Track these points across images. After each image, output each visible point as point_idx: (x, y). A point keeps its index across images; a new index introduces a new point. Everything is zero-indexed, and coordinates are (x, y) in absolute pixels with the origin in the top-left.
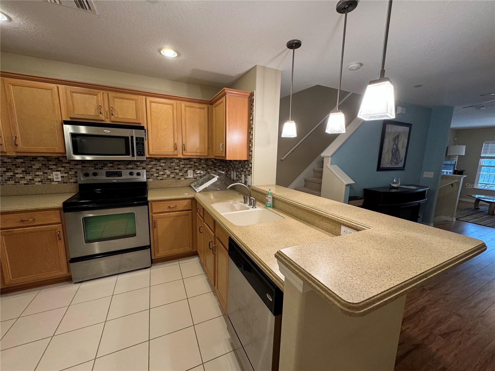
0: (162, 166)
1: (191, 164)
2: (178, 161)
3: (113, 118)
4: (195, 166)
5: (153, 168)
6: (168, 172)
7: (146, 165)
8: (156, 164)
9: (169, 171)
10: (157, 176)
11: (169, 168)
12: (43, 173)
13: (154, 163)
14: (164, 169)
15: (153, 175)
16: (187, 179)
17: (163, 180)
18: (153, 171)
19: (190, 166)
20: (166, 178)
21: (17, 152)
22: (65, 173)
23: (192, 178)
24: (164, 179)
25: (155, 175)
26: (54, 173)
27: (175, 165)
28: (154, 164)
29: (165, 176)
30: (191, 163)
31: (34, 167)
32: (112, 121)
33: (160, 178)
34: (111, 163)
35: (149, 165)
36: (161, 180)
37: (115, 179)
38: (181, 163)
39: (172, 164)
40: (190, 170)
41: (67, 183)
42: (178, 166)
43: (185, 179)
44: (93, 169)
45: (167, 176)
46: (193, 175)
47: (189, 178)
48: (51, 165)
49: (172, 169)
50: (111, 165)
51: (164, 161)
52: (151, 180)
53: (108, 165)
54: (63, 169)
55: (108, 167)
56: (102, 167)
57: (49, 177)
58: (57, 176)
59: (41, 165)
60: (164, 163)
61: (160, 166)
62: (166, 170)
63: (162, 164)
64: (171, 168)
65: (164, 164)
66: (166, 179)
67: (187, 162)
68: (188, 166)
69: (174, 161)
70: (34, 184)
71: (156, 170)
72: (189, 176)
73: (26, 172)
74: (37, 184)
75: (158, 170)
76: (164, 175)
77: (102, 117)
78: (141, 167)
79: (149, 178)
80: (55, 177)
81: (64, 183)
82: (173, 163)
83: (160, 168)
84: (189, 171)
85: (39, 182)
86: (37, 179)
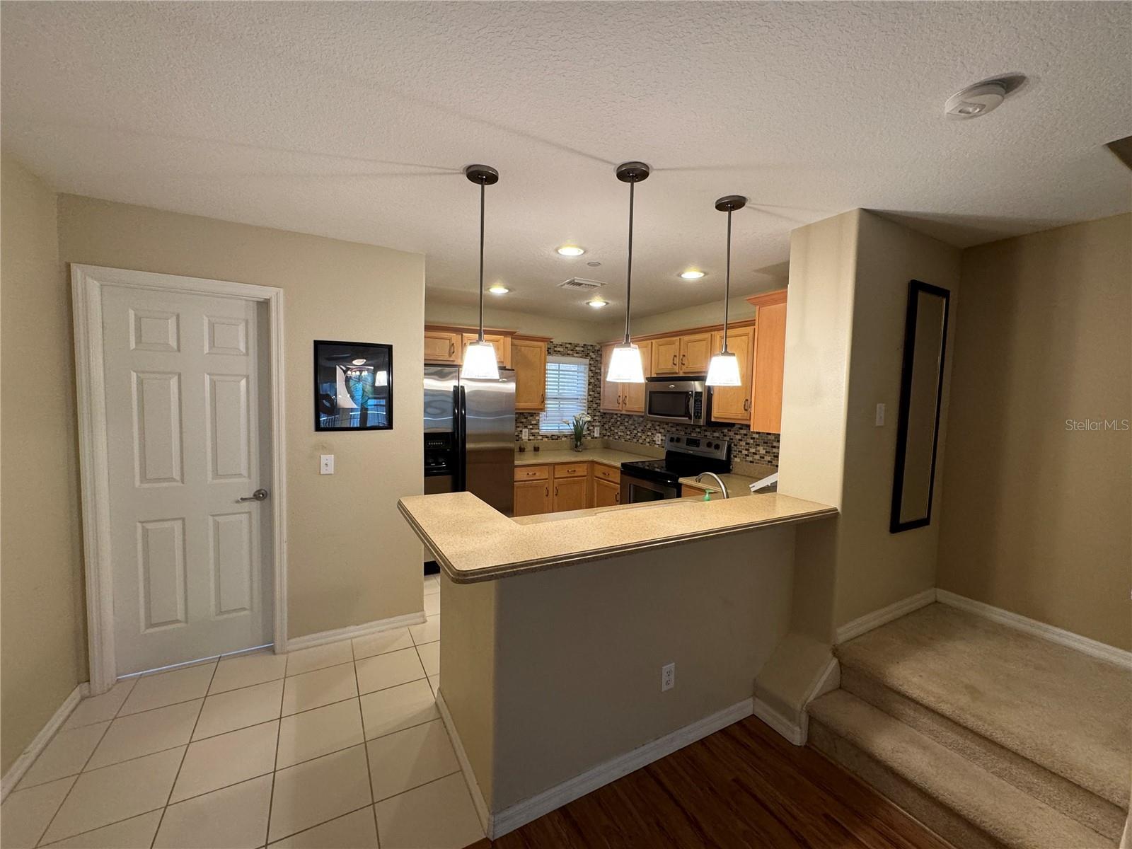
0: (754, 439)
3: (685, 369)
5: (742, 440)
6: (762, 450)
7: (735, 434)
9: (764, 449)
10: (746, 455)
11: (764, 443)
12: (651, 434)
15: (741, 452)
17: (753, 462)
18: (741, 446)
21: (626, 411)
22: (664, 436)
24: (756, 463)
25: (745, 452)
26: (657, 434)
29: (757, 457)
31: (647, 427)
32: (685, 373)
33: (750, 459)
35: (737, 434)
36: (751, 462)
37: (692, 450)
41: (662, 447)
45: (761, 457)
48: (656, 425)
52: (737, 460)
53: (696, 430)
54: (662, 431)
56: (691, 431)
57: (654, 439)
59: (651, 425)
61: (752, 438)
62: (759, 445)
64: (766, 443)
71: (746, 444)
73: (643, 431)
74: (646, 444)
75: (749, 444)
76: (756, 454)
77: (676, 369)
78: (728, 436)
79: (736, 457)
80: (657, 439)
83: (752, 441)
85: (649, 443)
86: (648, 440)
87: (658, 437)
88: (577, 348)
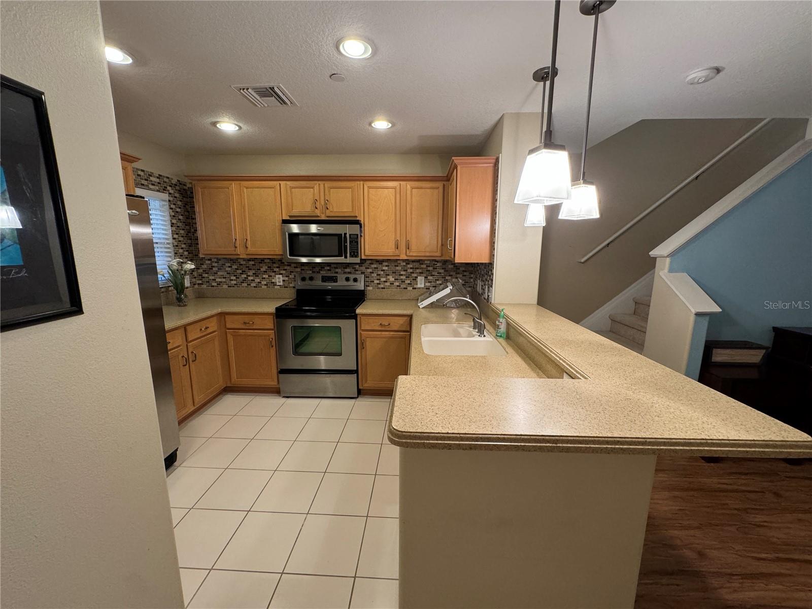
0: (384, 270)
1: (422, 268)
2: (404, 264)
3: (328, 213)
4: (427, 271)
5: (373, 273)
6: (391, 279)
7: (366, 268)
8: (377, 268)
9: (393, 277)
10: (378, 284)
11: (393, 273)
12: (269, 276)
13: (375, 266)
14: (386, 275)
15: (374, 282)
16: (415, 288)
17: (384, 288)
18: (373, 277)
19: (421, 271)
20: (389, 286)
21: (247, 255)
22: (286, 276)
23: (422, 288)
24: (387, 288)
25: (376, 282)
26: (277, 276)
27: (400, 269)
28: (375, 268)
29: (388, 284)
30: (422, 266)
31: (262, 269)
32: (328, 217)
33: (382, 286)
34: (328, 266)
35: (368, 268)
36: (382, 288)
37: (330, 286)
38: (409, 266)
39: (397, 268)
40: (421, 276)
41: (287, 287)
42: (404, 271)
43: (413, 288)
44: (311, 272)
45: (391, 284)
46: (425, 284)
47: (420, 288)
48: (275, 267)
49: (397, 275)
50: (328, 268)
51: (386, 264)
52: (370, 288)
53: (326, 268)
54: (284, 272)
55: (326, 270)
56: (319, 270)
57: (273, 281)
58: (279, 279)
59: (267, 268)
60: (386, 266)
61: (382, 270)
62: (389, 275)
63: (384, 268)
64: (395, 273)
65: (386, 268)
66: (389, 288)
67: (417, 265)
68: (418, 271)
69: (400, 264)
70: (261, 287)
71: (377, 275)
72: (419, 286)
73: (256, 275)
74: (263, 287)
75: (380, 275)
76: (386, 282)
77: (318, 212)
78: (360, 270)
79: (369, 286)
80: (277, 280)
81: (285, 287)
82: (398, 266)
83: (382, 272)
84: (419, 277)
85: (265, 285)
86: (264, 282)
87: (279, 278)
88: (152, 178)
